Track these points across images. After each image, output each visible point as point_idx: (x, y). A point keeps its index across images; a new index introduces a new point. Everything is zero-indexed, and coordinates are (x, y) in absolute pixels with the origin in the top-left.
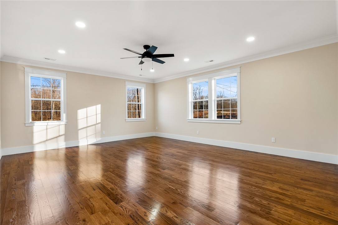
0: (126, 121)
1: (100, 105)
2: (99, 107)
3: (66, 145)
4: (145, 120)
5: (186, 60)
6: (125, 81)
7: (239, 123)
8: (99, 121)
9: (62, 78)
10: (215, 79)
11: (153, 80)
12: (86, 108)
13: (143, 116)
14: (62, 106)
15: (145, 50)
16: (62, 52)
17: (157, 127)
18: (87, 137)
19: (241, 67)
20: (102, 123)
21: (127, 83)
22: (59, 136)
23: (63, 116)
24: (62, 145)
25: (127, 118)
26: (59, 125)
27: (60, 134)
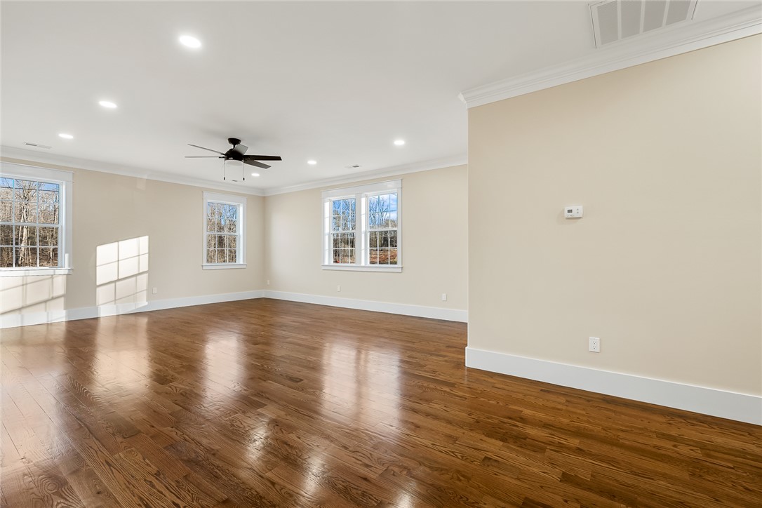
0: (204, 268)
1: (146, 238)
2: (144, 240)
3: (68, 315)
4: (245, 267)
5: (312, 162)
6: (202, 190)
7: (400, 270)
8: (145, 267)
9: (64, 182)
10: (367, 196)
11: (263, 190)
12: (116, 243)
13: (240, 259)
14: (62, 237)
15: (231, 146)
16: (66, 136)
17: (268, 281)
18: (115, 300)
19: (402, 179)
20: (150, 272)
21: (205, 194)
22: (53, 299)
23: (65, 258)
24: (59, 315)
25: (205, 263)
26: (52, 277)
27: (55, 294)
